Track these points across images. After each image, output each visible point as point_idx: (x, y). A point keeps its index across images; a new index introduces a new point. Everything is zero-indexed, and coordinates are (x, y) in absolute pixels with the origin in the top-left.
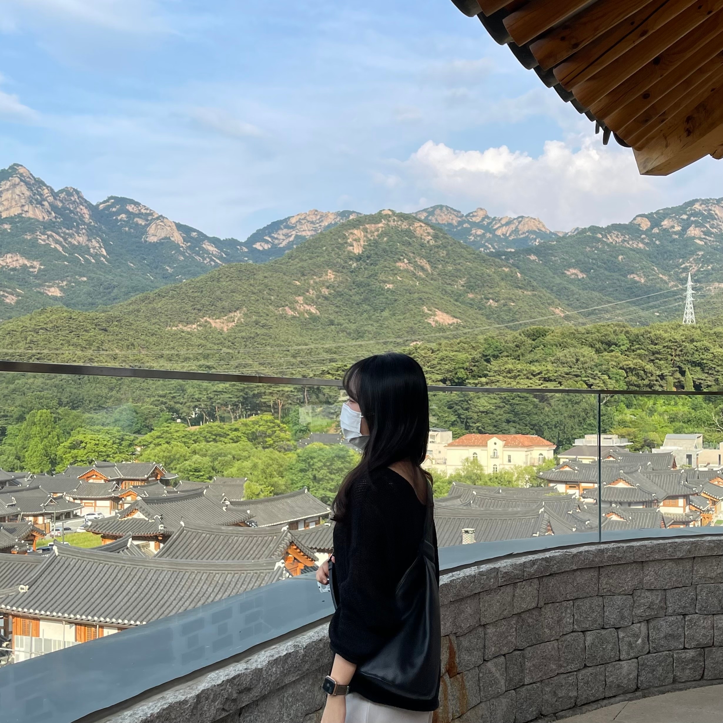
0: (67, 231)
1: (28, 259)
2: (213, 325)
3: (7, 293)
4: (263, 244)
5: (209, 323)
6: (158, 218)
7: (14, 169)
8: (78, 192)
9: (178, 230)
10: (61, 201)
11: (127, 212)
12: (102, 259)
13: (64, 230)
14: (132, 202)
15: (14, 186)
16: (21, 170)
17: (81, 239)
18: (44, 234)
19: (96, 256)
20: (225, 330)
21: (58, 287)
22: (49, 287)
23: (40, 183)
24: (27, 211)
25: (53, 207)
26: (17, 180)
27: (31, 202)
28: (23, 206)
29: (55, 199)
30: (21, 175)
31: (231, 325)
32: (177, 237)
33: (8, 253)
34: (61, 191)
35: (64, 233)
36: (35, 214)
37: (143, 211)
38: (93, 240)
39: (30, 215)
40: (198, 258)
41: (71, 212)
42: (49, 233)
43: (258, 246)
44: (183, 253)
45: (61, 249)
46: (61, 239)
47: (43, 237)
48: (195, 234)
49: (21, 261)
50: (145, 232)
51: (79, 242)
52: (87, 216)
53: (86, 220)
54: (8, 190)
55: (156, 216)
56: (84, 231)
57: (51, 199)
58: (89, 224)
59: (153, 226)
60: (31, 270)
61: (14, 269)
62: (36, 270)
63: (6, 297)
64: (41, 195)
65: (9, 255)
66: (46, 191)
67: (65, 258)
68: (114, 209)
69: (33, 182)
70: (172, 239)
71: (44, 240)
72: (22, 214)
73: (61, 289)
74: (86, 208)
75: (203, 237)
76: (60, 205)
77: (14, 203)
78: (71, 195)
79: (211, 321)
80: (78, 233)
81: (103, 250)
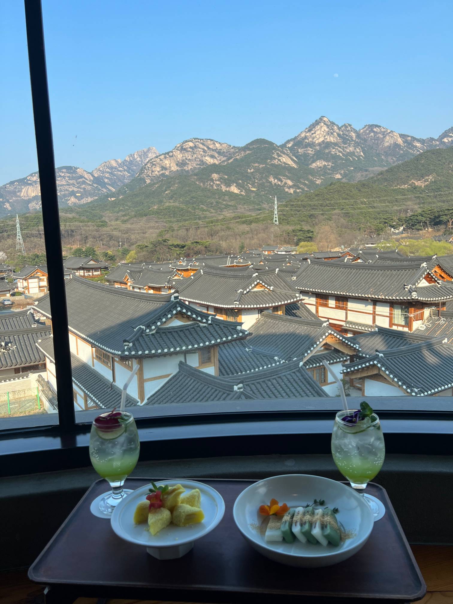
0: (345, 146)
1: (326, 162)
2: (416, 184)
3: (317, 178)
4: (448, 138)
5: (415, 183)
6: (390, 133)
7: (321, 119)
8: (350, 125)
9: (400, 137)
10: (342, 131)
11: (374, 132)
12: (361, 157)
13: (343, 145)
14: (377, 126)
15: (321, 127)
16: (325, 119)
17: (351, 149)
18: (334, 148)
19: (358, 157)
20: (423, 186)
21: (340, 174)
22: (336, 174)
23: (333, 123)
24: (327, 139)
25: (339, 135)
26: (323, 124)
27: (328, 134)
28: (325, 136)
29: (339, 130)
30: (324, 121)
31: (426, 183)
32: (400, 141)
33: (318, 160)
34: (342, 126)
35: (343, 147)
36: (330, 140)
37: (383, 130)
38: (357, 149)
39: (328, 140)
40: (410, 151)
41: (347, 136)
42: (336, 148)
43: (445, 140)
44: (403, 150)
45: (341, 155)
46: (342, 150)
47: (334, 150)
48: (410, 138)
49: (323, 163)
50: (383, 141)
51: (350, 151)
52: (354, 137)
53: (354, 139)
54: (318, 130)
55: (389, 131)
56: (353, 145)
57: (338, 131)
58: (355, 141)
59: (387, 137)
60: (328, 167)
61: (320, 167)
62: (330, 167)
63: (316, 181)
64: (333, 129)
65: (319, 161)
66: (335, 127)
67: (342, 159)
68: (368, 132)
69: (330, 124)
70: (397, 143)
71: (334, 152)
72: (324, 140)
73: (341, 174)
74: (354, 133)
75: (414, 139)
76: (341, 133)
77: (321, 136)
78: (347, 127)
79: (415, 182)
80: (350, 146)
81: (362, 153)
